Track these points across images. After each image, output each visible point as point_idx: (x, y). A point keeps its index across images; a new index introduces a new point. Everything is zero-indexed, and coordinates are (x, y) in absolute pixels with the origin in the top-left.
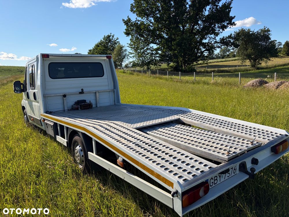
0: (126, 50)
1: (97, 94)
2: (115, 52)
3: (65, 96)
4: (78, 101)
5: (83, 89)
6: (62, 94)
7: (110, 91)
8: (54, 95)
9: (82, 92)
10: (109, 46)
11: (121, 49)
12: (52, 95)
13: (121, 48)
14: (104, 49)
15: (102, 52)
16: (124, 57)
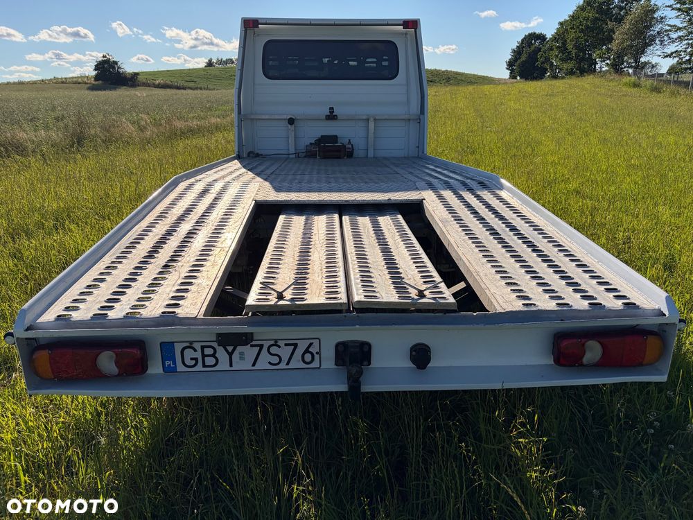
0: (662, 18)
1: (372, 125)
2: (626, 25)
3: (291, 121)
4: (322, 136)
5: (333, 108)
6: (285, 117)
7: (409, 120)
8: (267, 117)
9: (331, 116)
10: (613, 8)
11: (646, 15)
12: (264, 117)
13: (650, 11)
14: (596, 18)
15: (587, 27)
16: (653, 40)
